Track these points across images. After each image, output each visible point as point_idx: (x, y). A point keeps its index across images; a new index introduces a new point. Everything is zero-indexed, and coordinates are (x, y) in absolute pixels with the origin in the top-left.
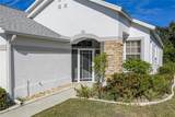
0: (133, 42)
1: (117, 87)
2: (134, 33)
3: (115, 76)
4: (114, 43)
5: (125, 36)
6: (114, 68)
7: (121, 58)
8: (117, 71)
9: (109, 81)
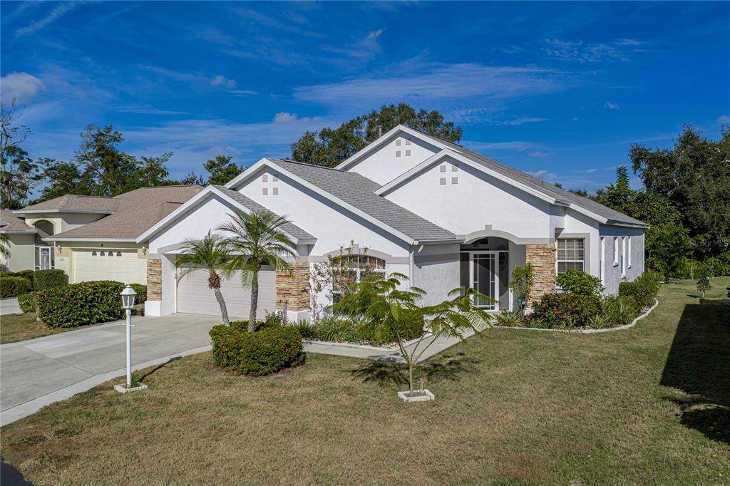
0: (570, 240)
1: (548, 312)
2: (571, 226)
3: (546, 298)
4: (544, 248)
5: (558, 231)
6: (543, 285)
7: (553, 271)
8: (547, 291)
9: (535, 305)
